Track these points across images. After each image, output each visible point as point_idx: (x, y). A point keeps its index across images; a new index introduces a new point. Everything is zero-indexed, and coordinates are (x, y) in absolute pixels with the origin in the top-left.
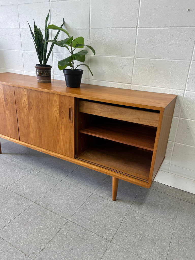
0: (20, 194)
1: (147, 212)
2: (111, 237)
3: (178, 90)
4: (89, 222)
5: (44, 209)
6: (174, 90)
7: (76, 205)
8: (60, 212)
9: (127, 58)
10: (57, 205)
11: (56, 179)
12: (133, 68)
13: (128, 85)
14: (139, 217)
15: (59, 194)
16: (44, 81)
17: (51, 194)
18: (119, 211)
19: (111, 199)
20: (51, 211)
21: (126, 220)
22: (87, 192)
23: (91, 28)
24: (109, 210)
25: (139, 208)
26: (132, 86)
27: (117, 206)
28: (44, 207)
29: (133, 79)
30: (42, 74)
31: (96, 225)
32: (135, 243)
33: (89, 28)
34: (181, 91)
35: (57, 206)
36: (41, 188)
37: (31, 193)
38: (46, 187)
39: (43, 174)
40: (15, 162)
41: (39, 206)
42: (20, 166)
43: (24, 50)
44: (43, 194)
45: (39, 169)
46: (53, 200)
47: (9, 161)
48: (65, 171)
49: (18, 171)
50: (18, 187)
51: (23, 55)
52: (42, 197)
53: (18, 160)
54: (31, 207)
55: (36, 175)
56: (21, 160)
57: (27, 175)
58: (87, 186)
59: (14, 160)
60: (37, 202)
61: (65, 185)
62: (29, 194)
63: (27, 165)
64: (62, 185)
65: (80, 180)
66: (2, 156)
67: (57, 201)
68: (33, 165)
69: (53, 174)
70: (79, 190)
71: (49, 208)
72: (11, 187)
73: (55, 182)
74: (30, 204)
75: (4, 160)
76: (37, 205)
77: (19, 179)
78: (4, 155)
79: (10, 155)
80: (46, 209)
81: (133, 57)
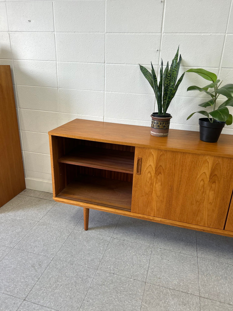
0: (171, 288)
5: (218, 303)
10: (227, 293)
11: (190, 256)
15: (214, 278)
16: (165, 134)
20: (229, 304)
23: (222, 68)
28: (217, 301)
30: (164, 127)
33: (219, 68)
36: (185, 272)
37: (181, 283)
38: (190, 270)
39: (168, 251)
40: (118, 240)
41: (209, 300)
42: (129, 245)
43: (107, 91)
44: (197, 281)
45: (157, 246)
46: (216, 288)
47: (109, 239)
48: (188, 242)
49: (135, 253)
50: (159, 278)
51: (105, 97)
52: (200, 286)
53: (119, 236)
54: (202, 304)
55: (162, 255)
56: (121, 234)
57: (152, 257)
58: (231, 258)
59: (115, 237)
60: (203, 295)
61: (208, 263)
62: (182, 286)
63: (136, 241)
64: (205, 264)
65: (216, 252)
66: (91, 233)
67: (222, 288)
68: (143, 240)
69: (179, 250)
70: (228, 266)
71: (222, 300)
72: (150, 279)
73: (192, 260)
74: (198, 300)
75: (102, 239)
76: (206, 299)
77: (148, 264)
78: (93, 231)
79: (102, 230)
80: (221, 302)
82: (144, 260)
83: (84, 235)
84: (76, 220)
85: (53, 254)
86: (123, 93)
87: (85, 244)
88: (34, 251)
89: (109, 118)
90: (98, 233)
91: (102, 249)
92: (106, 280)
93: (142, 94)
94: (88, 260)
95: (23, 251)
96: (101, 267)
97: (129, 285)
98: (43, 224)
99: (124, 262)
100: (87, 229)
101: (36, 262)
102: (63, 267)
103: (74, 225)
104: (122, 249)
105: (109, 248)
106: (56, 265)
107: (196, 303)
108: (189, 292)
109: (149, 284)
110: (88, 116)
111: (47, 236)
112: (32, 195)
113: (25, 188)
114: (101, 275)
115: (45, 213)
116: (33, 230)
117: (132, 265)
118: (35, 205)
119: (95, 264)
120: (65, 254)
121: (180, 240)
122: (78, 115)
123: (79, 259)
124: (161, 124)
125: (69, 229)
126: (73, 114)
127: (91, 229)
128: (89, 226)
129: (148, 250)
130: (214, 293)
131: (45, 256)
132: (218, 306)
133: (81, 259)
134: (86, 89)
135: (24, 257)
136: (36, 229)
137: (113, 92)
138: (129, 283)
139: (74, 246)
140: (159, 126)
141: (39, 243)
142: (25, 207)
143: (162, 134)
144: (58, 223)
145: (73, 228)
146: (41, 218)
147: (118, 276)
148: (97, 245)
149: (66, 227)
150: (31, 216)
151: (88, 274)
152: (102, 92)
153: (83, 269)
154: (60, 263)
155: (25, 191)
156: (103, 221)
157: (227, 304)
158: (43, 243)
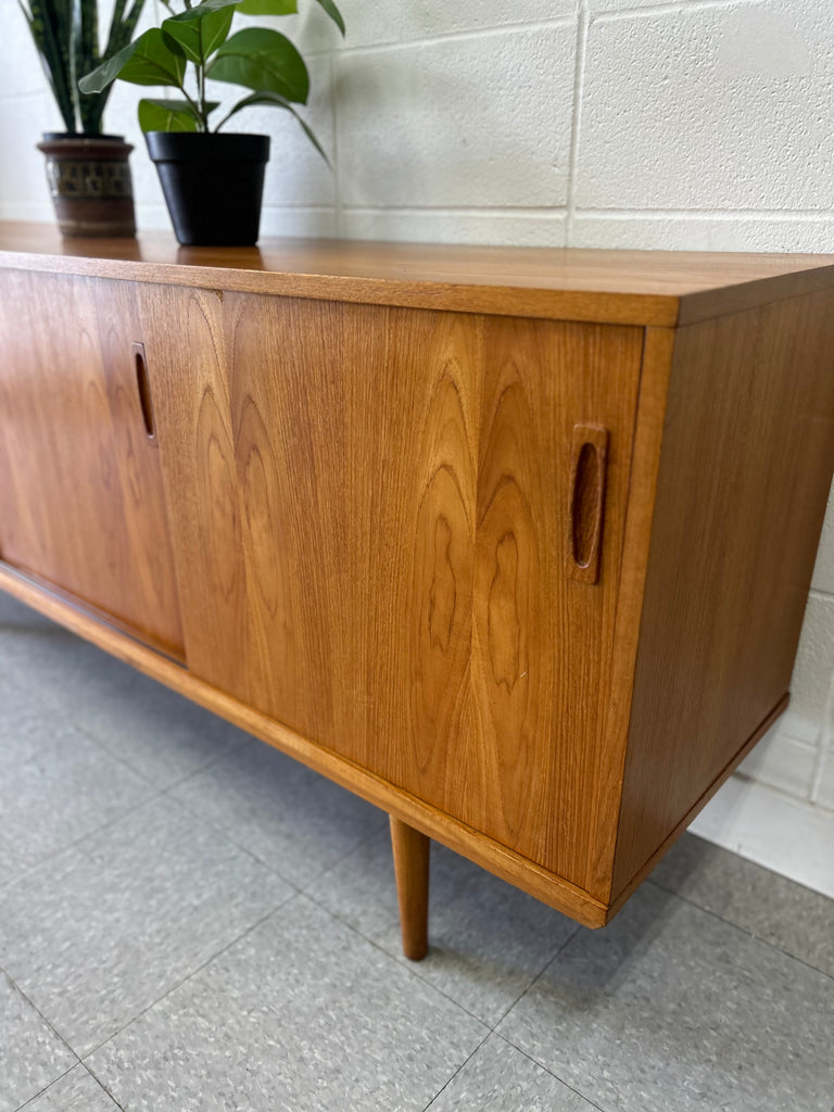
1: (606, 1074)
4: (194, 1096)
7: (171, 959)
8: (62, 994)
9: (537, 28)
10: (67, 944)
13: (548, 222)
15: (109, 876)
17: (69, 869)
18: (419, 1040)
19: (397, 943)
22: (273, 878)
24: (358, 1026)
26: (578, 224)
27: (421, 996)
29: (576, 171)
35: (60, 954)
36: (36, 824)
38: (66, 823)
46: (56, 912)
55: (47, 750)
61: (171, 824)
67: (80, 920)
70: (234, 858)
73: (124, 796)
81: (577, 12)
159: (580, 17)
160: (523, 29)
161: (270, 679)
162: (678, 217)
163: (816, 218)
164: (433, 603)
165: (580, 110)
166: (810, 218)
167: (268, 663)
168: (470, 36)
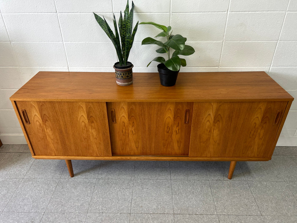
0: (151, 213)
1: (259, 178)
2: (259, 212)
3: (265, 67)
4: (233, 208)
5: (188, 216)
6: (260, 67)
7: (208, 198)
8: (203, 211)
9: (215, 42)
11: (165, 180)
12: (221, 51)
13: (215, 68)
14: (259, 185)
16: (129, 83)
17: (178, 198)
19: (227, 179)
20: (196, 214)
21: (253, 191)
22: (203, 181)
23: (172, 13)
24: (236, 190)
25: (252, 177)
26: (220, 68)
28: (187, 214)
29: (220, 61)
30: (128, 76)
31: (240, 208)
32: (276, 207)
33: (170, 13)
34: (267, 67)
35: (195, 207)
36: (162, 196)
37: (159, 206)
38: (166, 193)
39: (147, 180)
40: (103, 180)
41: (181, 215)
42: (114, 182)
43: (66, 41)
44: (171, 201)
45: (137, 177)
46: (186, 204)
47: (94, 181)
48: (163, 168)
49: (119, 189)
50: (141, 207)
51: (65, 48)
52: (174, 205)
53: (103, 176)
54: (176, 220)
55: (142, 185)
56: (106, 174)
57: (134, 189)
58: (196, 175)
59: (100, 178)
60: (176, 212)
61: (179, 183)
62: (160, 209)
63: (119, 177)
64: (177, 184)
65: (185, 171)
66: (78, 179)
67: (191, 202)
68: (125, 175)
69: (156, 176)
70: (195, 182)
71: (191, 213)
72: (134, 210)
73: (167, 184)
74: (172, 217)
75: (88, 183)
76: (178, 215)
77: (131, 197)
78: (79, 176)
79: (87, 174)
80: (190, 214)
81: (222, 40)
82: (128, 193)
83: (71, 182)
84: (62, 169)
85: (44, 208)
86: (83, 42)
87: (73, 191)
88: (24, 210)
89: (74, 67)
90: (84, 177)
91: (89, 192)
92: (96, 220)
93: (102, 42)
94: (78, 206)
95: (13, 213)
96: (91, 210)
97: (116, 219)
98: (28, 180)
99: (110, 199)
100: (73, 175)
101: (29, 221)
102: (56, 218)
103: (60, 174)
104: (107, 188)
105: (96, 190)
106: (49, 218)
107: (171, 220)
108: (165, 213)
109: (133, 215)
110: (51, 67)
111: (35, 192)
112: (11, 150)
113: (2, 144)
114: (91, 217)
115: (28, 167)
116: (19, 189)
117: (117, 201)
118: (16, 161)
119: (85, 208)
120: (56, 205)
121: (156, 167)
122: (41, 67)
123: (69, 207)
124: (124, 74)
125: (56, 180)
126: (34, 67)
127: (77, 174)
128: (74, 173)
129: (130, 183)
130: (184, 208)
131: (36, 212)
132: (187, 218)
133: (72, 206)
134: (42, 40)
135: (15, 218)
136: (22, 187)
137: (73, 42)
138: (116, 218)
139: (63, 195)
140: (122, 77)
141: (28, 200)
142: (6, 166)
143: (127, 83)
144: (43, 175)
145: (59, 178)
146: (25, 174)
147: (106, 214)
148: (84, 189)
149: (52, 178)
150: (14, 173)
151: (79, 219)
152: (60, 42)
153: (74, 216)
154: (52, 216)
155: (2, 148)
156: (87, 164)
157: (194, 215)
158: (31, 200)
159: (223, 41)
160: (212, 42)
161: (212, 152)
162: (237, 67)
163: (256, 67)
164: (251, 133)
165: (222, 53)
166: (255, 67)
167: (212, 149)
168: (202, 42)
